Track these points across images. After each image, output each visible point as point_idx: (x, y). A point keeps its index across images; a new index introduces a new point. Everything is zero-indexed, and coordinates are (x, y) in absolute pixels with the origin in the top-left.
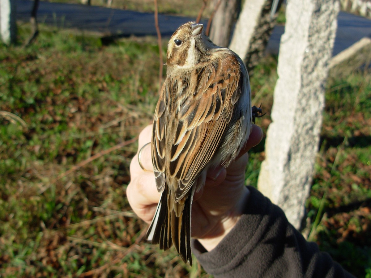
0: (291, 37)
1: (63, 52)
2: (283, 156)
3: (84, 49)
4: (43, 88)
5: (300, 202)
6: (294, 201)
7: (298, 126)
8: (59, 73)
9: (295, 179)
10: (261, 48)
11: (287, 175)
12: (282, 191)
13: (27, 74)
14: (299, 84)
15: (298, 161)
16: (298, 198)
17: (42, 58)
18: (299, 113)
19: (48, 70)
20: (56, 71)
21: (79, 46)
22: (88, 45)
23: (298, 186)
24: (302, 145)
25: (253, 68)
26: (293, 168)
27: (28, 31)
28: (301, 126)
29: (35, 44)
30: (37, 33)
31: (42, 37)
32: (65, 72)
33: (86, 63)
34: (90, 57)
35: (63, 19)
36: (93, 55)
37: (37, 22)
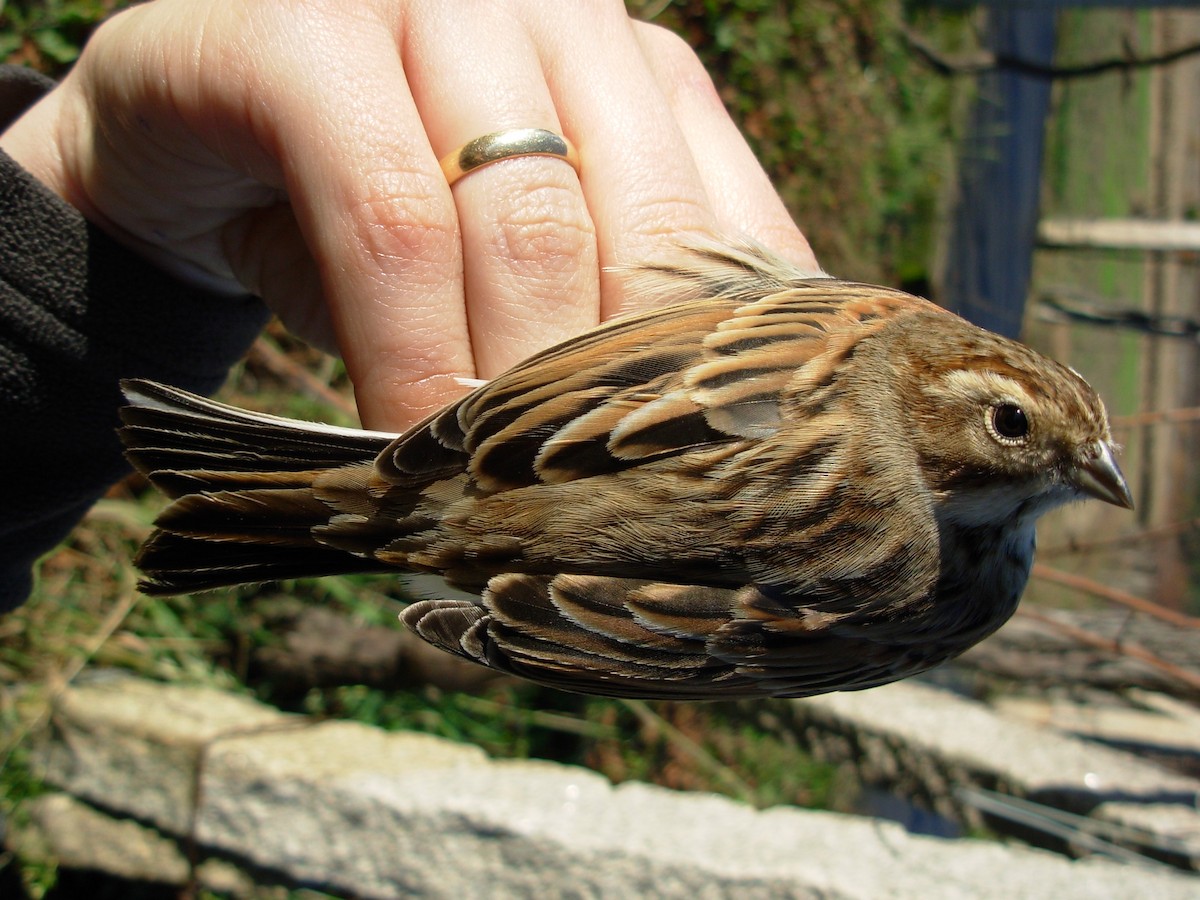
0: (895, 853)
1: (884, 151)
2: (494, 812)
3: (890, 218)
4: (768, 78)
5: (339, 865)
6: (342, 848)
7: (594, 866)
8: (812, 134)
9: (417, 851)
10: (869, 772)
11: (429, 822)
12: (379, 806)
13: (812, 33)
14: (734, 870)
15: (476, 864)
16: (354, 857)
17: (865, 83)
18: (634, 870)
19: (825, 101)
20: (822, 124)
21: (900, 204)
22: (905, 233)
23: (393, 861)
24: (529, 877)
25: (805, 745)
26: (453, 844)
27: (955, 45)
28: (590, 874)
29: (913, 67)
30: (944, 70)
31: (933, 89)
32: (817, 155)
33: (844, 222)
34: (862, 237)
35: (991, 154)
36: (872, 248)
37: (980, 73)
